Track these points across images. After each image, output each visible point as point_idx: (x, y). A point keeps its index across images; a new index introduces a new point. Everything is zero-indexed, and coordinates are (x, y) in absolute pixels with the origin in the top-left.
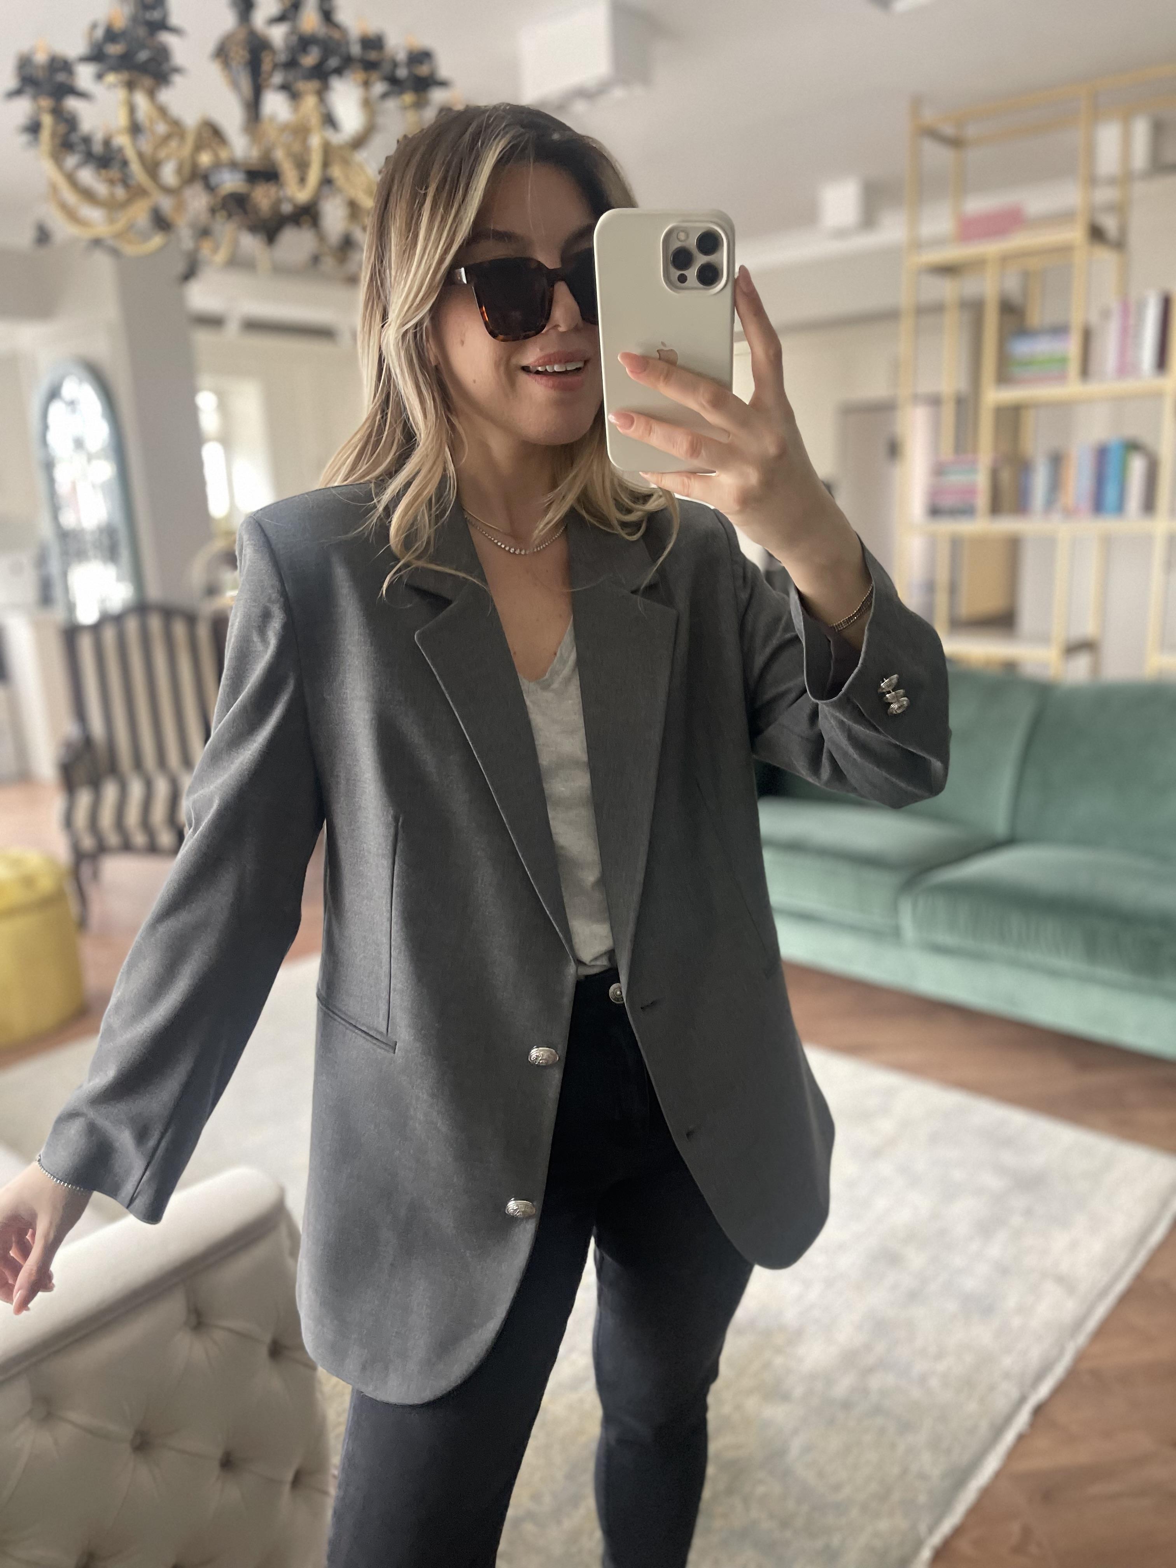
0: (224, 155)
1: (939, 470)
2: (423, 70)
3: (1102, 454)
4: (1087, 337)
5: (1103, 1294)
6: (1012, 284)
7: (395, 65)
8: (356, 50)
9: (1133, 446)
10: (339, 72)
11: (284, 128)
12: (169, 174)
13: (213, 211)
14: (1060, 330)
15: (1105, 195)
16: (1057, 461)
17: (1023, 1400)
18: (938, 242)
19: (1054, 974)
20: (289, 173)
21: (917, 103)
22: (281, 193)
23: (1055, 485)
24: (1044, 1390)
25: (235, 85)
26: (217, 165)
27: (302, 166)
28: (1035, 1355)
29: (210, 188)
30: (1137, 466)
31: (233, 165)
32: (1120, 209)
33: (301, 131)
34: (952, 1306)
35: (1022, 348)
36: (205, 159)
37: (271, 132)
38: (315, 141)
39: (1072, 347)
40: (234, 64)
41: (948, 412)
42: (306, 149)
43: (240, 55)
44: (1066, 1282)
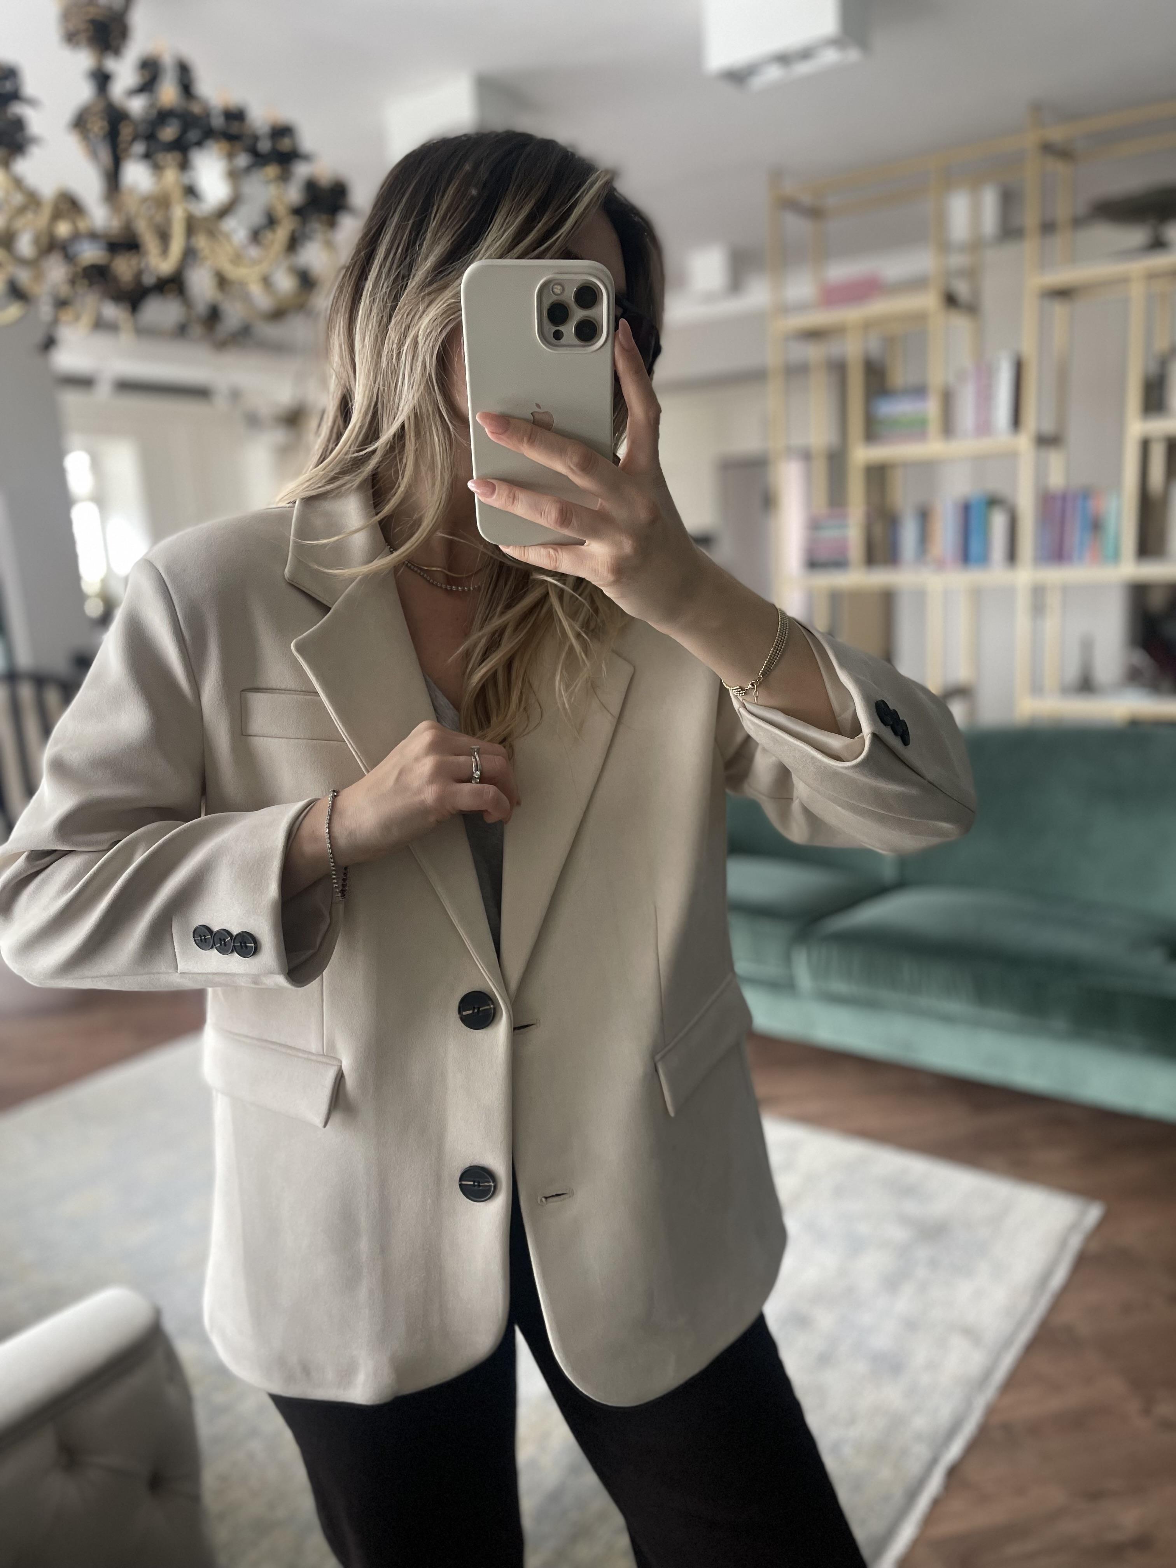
0: (82, 225)
1: (814, 525)
2: (285, 144)
3: (966, 509)
4: (947, 399)
5: (1007, 1343)
6: (874, 346)
7: (256, 138)
8: (217, 122)
9: (993, 502)
10: (199, 144)
11: (145, 199)
12: (25, 245)
13: (73, 282)
14: (919, 391)
15: (957, 260)
16: (924, 516)
17: (934, 1462)
18: (802, 307)
19: (947, 1019)
20: (151, 243)
21: (776, 175)
22: (143, 265)
23: (924, 537)
24: (955, 1451)
25: (93, 154)
26: (76, 236)
27: (164, 237)
28: (945, 1412)
29: (69, 257)
30: (999, 522)
31: (93, 236)
32: (972, 274)
33: (162, 202)
34: (861, 1367)
35: (889, 409)
36: (63, 229)
37: (131, 204)
38: (178, 213)
39: (932, 407)
40: (91, 135)
41: (820, 467)
42: (168, 221)
43: (98, 126)
44: (971, 1333)
